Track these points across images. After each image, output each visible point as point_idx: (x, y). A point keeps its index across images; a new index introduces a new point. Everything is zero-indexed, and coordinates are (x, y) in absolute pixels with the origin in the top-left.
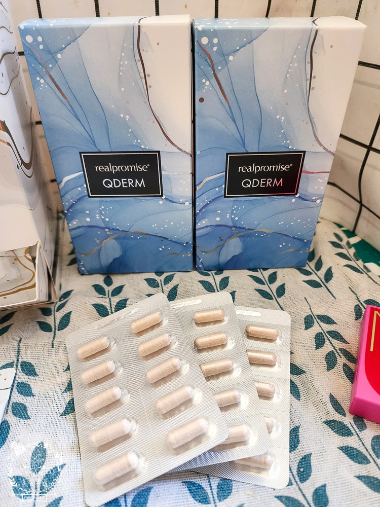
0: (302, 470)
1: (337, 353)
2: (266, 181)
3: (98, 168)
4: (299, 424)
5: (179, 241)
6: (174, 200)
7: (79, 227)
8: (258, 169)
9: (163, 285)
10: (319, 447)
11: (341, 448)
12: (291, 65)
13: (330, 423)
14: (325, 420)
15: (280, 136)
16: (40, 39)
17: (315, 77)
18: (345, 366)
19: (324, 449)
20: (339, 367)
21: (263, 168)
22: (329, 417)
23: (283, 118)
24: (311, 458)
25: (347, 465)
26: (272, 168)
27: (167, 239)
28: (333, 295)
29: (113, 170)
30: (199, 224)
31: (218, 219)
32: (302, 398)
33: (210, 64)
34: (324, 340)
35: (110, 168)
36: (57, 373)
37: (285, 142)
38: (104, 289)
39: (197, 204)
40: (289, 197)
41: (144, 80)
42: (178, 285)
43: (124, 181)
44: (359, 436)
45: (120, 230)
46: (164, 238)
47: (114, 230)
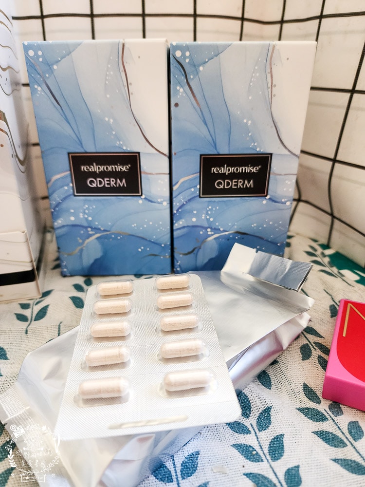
1: (312, 346)
2: (237, 182)
3: (84, 168)
4: (271, 405)
5: (157, 242)
6: (153, 200)
7: (63, 226)
8: (229, 170)
10: (292, 429)
11: (316, 433)
12: (254, 75)
13: (305, 411)
14: (297, 407)
15: (248, 139)
16: (40, 53)
17: (275, 86)
18: (320, 358)
19: (298, 431)
20: (314, 358)
21: (234, 169)
22: (302, 405)
23: (250, 122)
24: (284, 439)
25: (322, 449)
26: (242, 169)
27: (146, 240)
29: (98, 170)
30: (176, 225)
31: (194, 220)
32: (273, 386)
33: (184, 74)
35: (95, 168)
37: (252, 144)
38: (83, 287)
39: (174, 204)
40: (259, 199)
41: (126, 88)
43: (107, 180)
44: (334, 421)
45: (102, 229)
46: (143, 238)
47: (97, 230)
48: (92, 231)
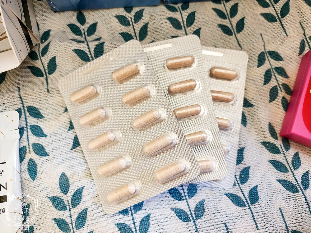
0: (243, 176)
1: (280, 88)
4: (244, 146)
9: (134, 23)
10: (256, 161)
11: (270, 161)
13: (266, 144)
14: (262, 141)
18: (284, 99)
19: (259, 163)
20: (279, 100)
22: (265, 140)
25: (273, 172)
28: (285, 32)
32: (248, 125)
34: (271, 76)
36: (58, 114)
38: (79, 28)
42: (148, 23)
44: (284, 154)
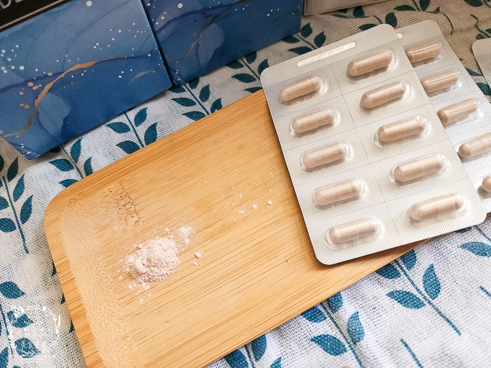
5: (139, 54)
30: (157, 23)
31: (181, 6)
45: (50, 74)
46: (118, 59)
47: (42, 79)
48: (35, 85)
